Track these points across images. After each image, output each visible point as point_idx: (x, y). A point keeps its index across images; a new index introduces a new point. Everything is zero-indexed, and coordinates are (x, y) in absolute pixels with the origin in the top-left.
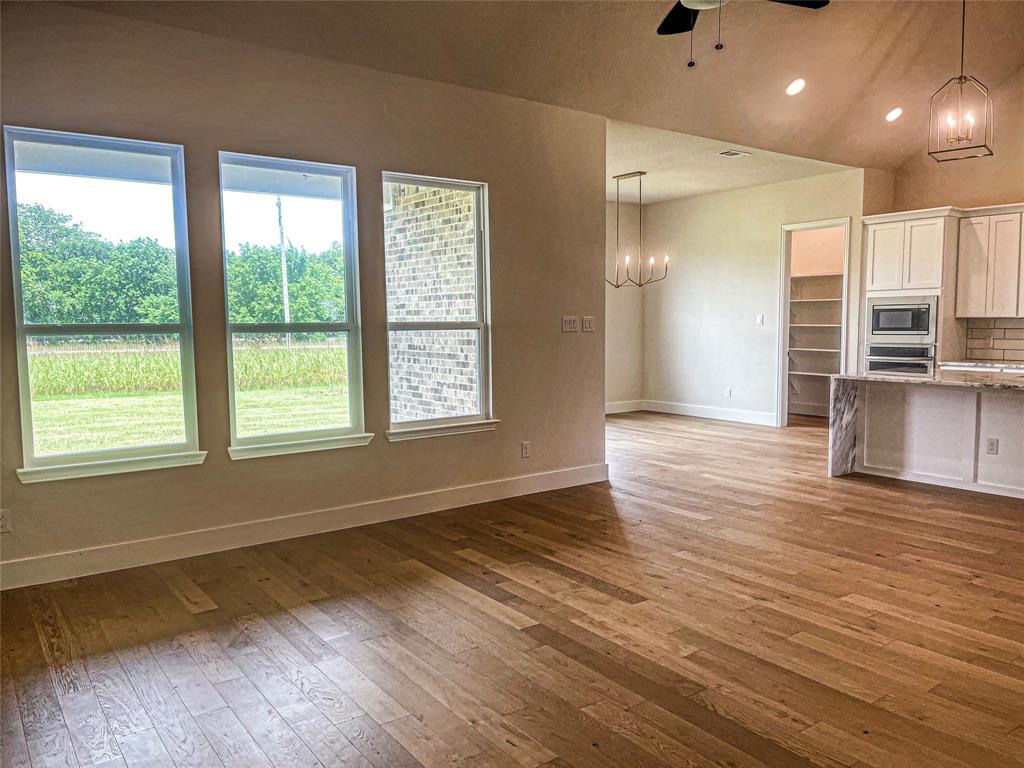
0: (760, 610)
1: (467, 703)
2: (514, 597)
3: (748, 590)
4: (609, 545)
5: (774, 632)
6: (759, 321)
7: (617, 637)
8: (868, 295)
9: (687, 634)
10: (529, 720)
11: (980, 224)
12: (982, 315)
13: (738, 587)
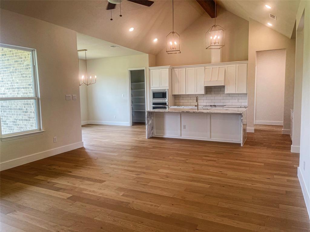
0: (139, 178)
1: (54, 226)
2: (61, 189)
3: (134, 173)
4: (89, 167)
5: (143, 183)
6: (123, 96)
7: (99, 194)
8: (152, 89)
9: (121, 189)
10: (78, 226)
11: (177, 71)
12: (178, 94)
13: (131, 173)
